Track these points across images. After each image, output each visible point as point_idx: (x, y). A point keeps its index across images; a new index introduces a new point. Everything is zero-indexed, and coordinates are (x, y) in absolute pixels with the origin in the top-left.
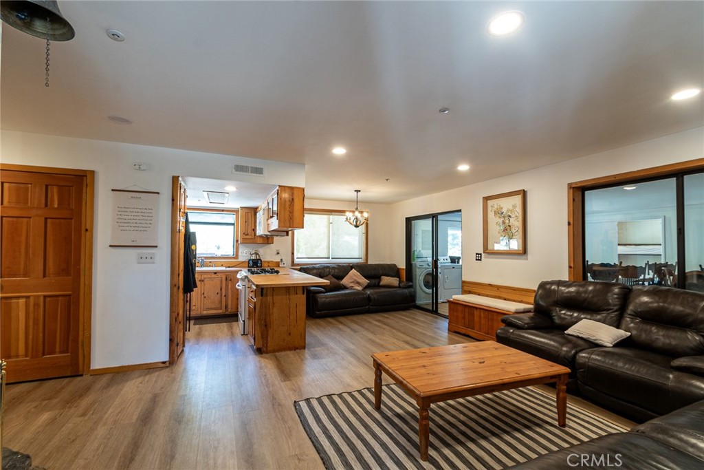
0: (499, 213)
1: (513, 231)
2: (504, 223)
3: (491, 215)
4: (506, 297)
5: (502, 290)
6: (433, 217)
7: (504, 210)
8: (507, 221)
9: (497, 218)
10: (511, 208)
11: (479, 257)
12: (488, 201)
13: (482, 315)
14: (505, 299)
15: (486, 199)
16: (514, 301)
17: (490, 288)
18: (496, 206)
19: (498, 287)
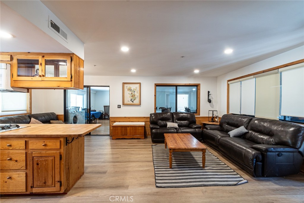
0: (130, 90)
1: (136, 97)
2: (132, 93)
3: (126, 90)
4: (132, 121)
5: (131, 118)
6: (88, 87)
7: (132, 89)
8: (133, 93)
9: (129, 91)
10: (135, 88)
11: (119, 107)
12: (125, 85)
13: (131, 128)
14: (132, 122)
15: (124, 83)
16: (136, 122)
17: (125, 118)
18: (128, 87)
19: (129, 118)
